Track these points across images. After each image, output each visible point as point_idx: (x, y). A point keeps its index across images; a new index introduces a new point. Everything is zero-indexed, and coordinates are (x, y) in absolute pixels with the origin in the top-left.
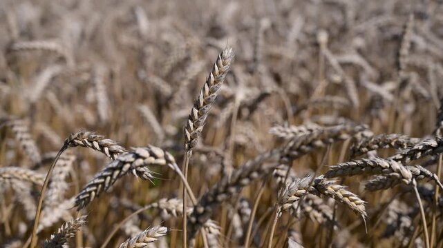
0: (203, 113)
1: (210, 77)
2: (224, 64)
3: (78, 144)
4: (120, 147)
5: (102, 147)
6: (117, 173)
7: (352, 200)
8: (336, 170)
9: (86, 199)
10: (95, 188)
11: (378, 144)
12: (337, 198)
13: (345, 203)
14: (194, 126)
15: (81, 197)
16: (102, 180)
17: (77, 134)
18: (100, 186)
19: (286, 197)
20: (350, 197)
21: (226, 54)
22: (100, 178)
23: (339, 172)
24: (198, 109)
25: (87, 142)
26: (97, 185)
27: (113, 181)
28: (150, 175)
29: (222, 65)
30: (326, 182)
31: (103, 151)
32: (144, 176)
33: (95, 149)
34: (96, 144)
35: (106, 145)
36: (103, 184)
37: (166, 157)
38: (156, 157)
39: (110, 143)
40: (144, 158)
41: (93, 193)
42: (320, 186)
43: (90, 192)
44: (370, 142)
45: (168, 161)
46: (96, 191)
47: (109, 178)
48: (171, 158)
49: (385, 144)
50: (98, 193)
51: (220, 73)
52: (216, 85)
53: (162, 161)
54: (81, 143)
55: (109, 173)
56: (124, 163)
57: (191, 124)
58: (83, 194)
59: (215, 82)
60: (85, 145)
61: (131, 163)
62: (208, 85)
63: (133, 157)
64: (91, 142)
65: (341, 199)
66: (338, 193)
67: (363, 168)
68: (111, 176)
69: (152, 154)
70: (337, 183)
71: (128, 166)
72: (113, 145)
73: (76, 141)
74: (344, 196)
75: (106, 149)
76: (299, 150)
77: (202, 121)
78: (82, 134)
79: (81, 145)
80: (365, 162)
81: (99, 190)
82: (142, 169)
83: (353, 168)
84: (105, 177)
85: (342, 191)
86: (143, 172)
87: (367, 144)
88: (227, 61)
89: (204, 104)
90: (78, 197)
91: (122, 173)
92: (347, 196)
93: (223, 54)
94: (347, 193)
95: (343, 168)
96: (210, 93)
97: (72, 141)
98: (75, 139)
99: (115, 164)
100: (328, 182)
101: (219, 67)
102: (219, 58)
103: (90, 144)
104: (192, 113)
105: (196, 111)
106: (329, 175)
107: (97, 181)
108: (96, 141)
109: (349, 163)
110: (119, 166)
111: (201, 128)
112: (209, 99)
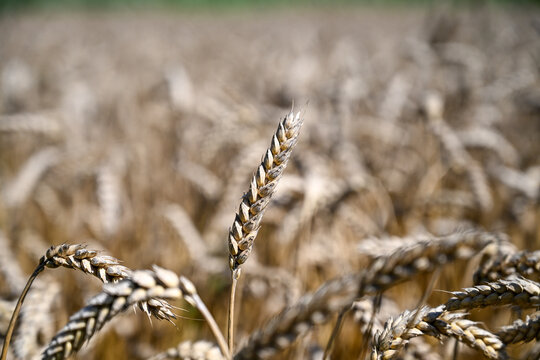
0: (257, 211)
1: (267, 155)
2: (288, 136)
3: (60, 264)
4: (123, 268)
5: (96, 268)
6: (104, 312)
7: (488, 344)
8: (461, 298)
9: (58, 355)
10: (71, 337)
11: (515, 266)
12: (466, 340)
13: (477, 348)
14: (243, 231)
15: (50, 352)
16: (82, 325)
17: (58, 248)
18: (79, 334)
19: (388, 340)
20: (486, 339)
21: (291, 122)
22: (78, 321)
23: (465, 301)
24: (250, 206)
25: (72, 260)
26: (74, 332)
27: (98, 326)
28: (169, 313)
29: (284, 138)
30: (448, 316)
31: (97, 274)
32: (160, 313)
33: (86, 271)
34: (87, 264)
35: (102, 266)
36: (84, 330)
37: (181, 287)
38: (165, 287)
39: (108, 262)
40: (146, 289)
41: (69, 346)
42: (440, 322)
43: (64, 345)
44: (503, 264)
45: (185, 292)
46: (72, 342)
47: (92, 321)
48: (190, 287)
49: (527, 267)
50: (76, 345)
51: (281, 150)
52: (276, 169)
53: (176, 293)
54: (64, 261)
55: (92, 314)
56: (116, 297)
57: (239, 228)
58: (53, 347)
59: (275, 164)
60: (70, 266)
61: (126, 297)
62: (265, 169)
63: (130, 287)
64: (80, 261)
65: (471, 343)
66: (467, 333)
67: (500, 294)
68: (96, 317)
69: (159, 282)
70: (465, 318)
71: (120, 302)
72: (112, 265)
73: (56, 259)
74: (477, 337)
75: (102, 272)
76: (391, 274)
77: (256, 223)
78: (65, 248)
79: (64, 265)
80: (503, 286)
81: (77, 340)
82: (155, 303)
83: (485, 294)
84: (86, 320)
85: (472, 330)
86: (159, 307)
87: (498, 267)
88: (292, 131)
89: (259, 197)
90: (46, 353)
91: (113, 313)
92: (481, 337)
93: (287, 122)
94: (481, 332)
95: (471, 296)
96: (267, 180)
97: (51, 259)
98: (56, 255)
99: (101, 299)
100: (452, 316)
101: (280, 141)
102: (280, 128)
103: (77, 264)
104: (241, 211)
105: (246, 209)
106: (452, 307)
107: (74, 326)
108: (87, 258)
109: (479, 287)
110: (108, 302)
111: (254, 234)
112: (266, 189)
